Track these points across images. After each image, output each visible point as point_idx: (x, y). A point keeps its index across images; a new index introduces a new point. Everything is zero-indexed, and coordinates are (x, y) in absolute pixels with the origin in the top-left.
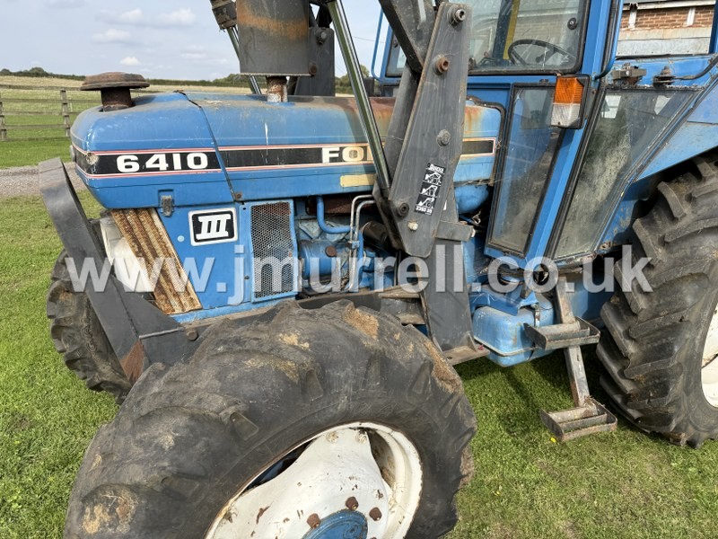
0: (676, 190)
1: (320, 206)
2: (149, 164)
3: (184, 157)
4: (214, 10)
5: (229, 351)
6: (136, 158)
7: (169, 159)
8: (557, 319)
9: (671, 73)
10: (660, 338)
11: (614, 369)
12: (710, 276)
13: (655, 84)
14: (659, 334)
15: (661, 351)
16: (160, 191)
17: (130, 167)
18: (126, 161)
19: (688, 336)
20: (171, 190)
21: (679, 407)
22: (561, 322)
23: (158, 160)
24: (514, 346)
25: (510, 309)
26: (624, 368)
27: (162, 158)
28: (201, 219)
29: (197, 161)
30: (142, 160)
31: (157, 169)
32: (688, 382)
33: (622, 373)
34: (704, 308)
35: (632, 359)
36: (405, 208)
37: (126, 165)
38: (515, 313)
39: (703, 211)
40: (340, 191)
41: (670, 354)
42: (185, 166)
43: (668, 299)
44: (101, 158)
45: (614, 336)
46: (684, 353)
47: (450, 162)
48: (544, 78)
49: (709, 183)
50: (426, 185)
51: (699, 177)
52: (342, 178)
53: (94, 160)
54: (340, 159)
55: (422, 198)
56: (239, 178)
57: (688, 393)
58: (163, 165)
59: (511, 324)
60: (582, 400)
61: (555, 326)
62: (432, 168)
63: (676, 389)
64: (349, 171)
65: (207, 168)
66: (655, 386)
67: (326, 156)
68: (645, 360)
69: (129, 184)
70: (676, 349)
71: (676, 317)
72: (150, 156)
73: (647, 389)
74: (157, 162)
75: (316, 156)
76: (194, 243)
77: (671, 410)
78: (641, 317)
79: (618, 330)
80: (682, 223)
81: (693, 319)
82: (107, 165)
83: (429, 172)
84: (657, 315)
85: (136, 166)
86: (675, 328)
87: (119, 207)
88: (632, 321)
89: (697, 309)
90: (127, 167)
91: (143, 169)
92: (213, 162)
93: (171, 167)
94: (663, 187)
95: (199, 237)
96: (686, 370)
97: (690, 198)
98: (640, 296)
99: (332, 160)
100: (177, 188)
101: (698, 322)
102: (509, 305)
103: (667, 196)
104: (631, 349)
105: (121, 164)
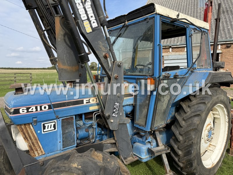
0: (185, 104)
1: (83, 116)
2: (30, 110)
3: (41, 107)
4: (50, 60)
5: (55, 172)
6: (26, 109)
7: (36, 108)
8: (158, 145)
9: (178, 74)
10: (187, 149)
11: (176, 159)
12: (198, 129)
13: (174, 77)
14: (187, 147)
15: (188, 153)
16: (33, 118)
17: (24, 111)
18: (22, 110)
19: (195, 147)
20: (37, 117)
21: (197, 170)
22: (159, 146)
24: (146, 155)
25: (143, 143)
26: (179, 159)
27: (34, 108)
28: (45, 125)
29: (45, 108)
30: (28, 109)
31: (33, 111)
32: (198, 162)
33: (179, 160)
34: (198, 139)
35: (181, 156)
36: (109, 116)
37: (23, 111)
38: (145, 144)
39: (193, 110)
40: (89, 111)
41: (191, 154)
42: (41, 109)
43: (188, 136)
44: (15, 110)
45: (175, 149)
46: (195, 153)
47: (121, 101)
48: (145, 77)
49: (193, 102)
50: (115, 109)
51: (190, 100)
52: (90, 108)
53: (12, 111)
54: (89, 102)
55: (114, 112)
56: (58, 111)
57: (199, 165)
58: (34, 110)
59: (144, 148)
60: (168, 171)
61: (157, 148)
62: (116, 104)
63: (195, 164)
64: (92, 105)
65: (48, 109)
66: (189, 164)
67: (85, 102)
68: (185, 156)
69: (24, 117)
70: (192, 152)
71: (190, 142)
72: (30, 108)
73: (187, 165)
74: (32, 109)
75: (82, 102)
76: (43, 133)
77: (195, 171)
78: (181, 143)
79: (175, 147)
80: (188, 114)
81: (195, 142)
82: (17, 111)
83: (115, 105)
84: (185, 142)
85: (26, 111)
86: (191, 146)
87: (19, 124)
88: (179, 144)
89: (196, 139)
90: (23, 112)
91: (28, 112)
92: (50, 107)
93: (37, 110)
94: (181, 103)
95: (45, 130)
96: (196, 158)
97: (189, 107)
98: (180, 136)
99: (87, 103)
100: (38, 116)
101: (197, 143)
102: (143, 142)
103: (183, 106)
104: (180, 153)
105: (21, 111)
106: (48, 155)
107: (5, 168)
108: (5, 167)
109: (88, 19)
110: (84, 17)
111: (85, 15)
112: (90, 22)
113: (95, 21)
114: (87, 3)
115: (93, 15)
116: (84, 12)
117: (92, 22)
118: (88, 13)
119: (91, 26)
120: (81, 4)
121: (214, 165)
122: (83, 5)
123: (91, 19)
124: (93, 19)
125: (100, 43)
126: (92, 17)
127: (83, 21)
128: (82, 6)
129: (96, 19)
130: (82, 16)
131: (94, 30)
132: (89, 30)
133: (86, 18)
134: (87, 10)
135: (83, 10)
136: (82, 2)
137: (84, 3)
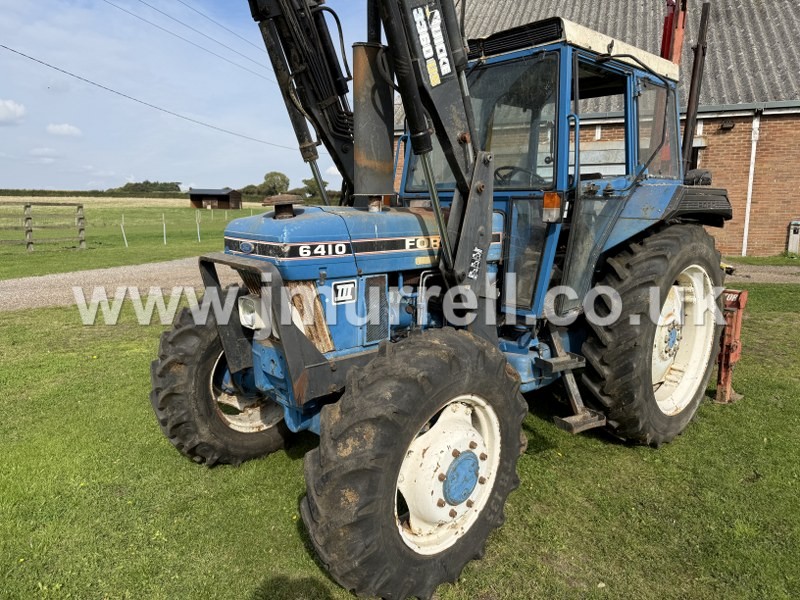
0: (619, 262)
1: (401, 278)
2: (316, 251)
3: (334, 246)
4: (301, 149)
6: (309, 247)
7: (326, 247)
8: (554, 354)
9: (612, 187)
10: (624, 360)
11: (596, 389)
13: (604, 195)
14: (623, 357)
15: (626, 370)
16: (320, 268)
17: (306, 253)
18: (304, 249)
19: (640, 356)
20: (325, 268)
21: (642, 411)
22: (557, 356)
23: (320, 249)
24: (529, 376)
25: (522, 349)
26: (603, 387)
27: (323, 247)
29: (341, 249)
30: (313, 248)
31: (319, 255)
32: (646, 392)
33: (602, 392)
34: (648, 337)
35: (607, 379)
36: (464, 275)
37: (304, 252)
38: (526, 353)
39: (638, 273)
40: (415, 267)
41: (632, 370)
42: (334, 253)
43: (625, 332)
44: (292, 247)
45: (593, 364)
46: (640, 368)
47: (486, 246)
48: (533, 193)
49: (638, 255)
50: (473, 261)
51: (632, 253)
52: (416, 259)
53: (287, 249)
54: (415, 247)
55: (471, 269)
56: (362, 259)
57: (647, 400)
58: (323, 252)
59: (525, 361)
60: (579, 409)
61: (554, 359)
63: (638, 396)
64: (420, 254)
65: (345, 254)
66: (626, 396)
67: (408, 245)
68: (616, 378)
69: (305, 264)
70: (635, 366)
71: (632, 343)
72: (317, 246)
73: (620, 400)
75: (401, 244)
77: (638, 414)
78: (609, 348)
79: (596, 359)
80: (626, 282)
81: (642, 345)
82: (294, 252)
83: (475, 252)
84: (619, 344)
85: (309, 253)
86: (631, 351)
87: (297, 279)
88: (604, 352)
89: (644, 337)
91: (312, 254)
92: (348, 249)
93: (327, 254)
94: (609, 260)
96: (643, 382)
97: (628, 266)
98: (607, 334)
99: (411, 247)
100: (329, 266)
101: (646, 346)
102: (520, 347)
103: (614, 266)
104: (606, 371)
105: (301, 251)
106: (340, 353)
107: (199, 410)
108: (197, 408)
109: (435, 56)
110: (427, 52)
111: (430, 47)
112: (438, 61)
113: (447, 60)
114: (434, 21)
115: (443, 47)
116: (429, 41)
117: (441, 63)
118: (436, 42)
119: (440, 72)
120: (424, 23)
121: (679, 411)
122: (428, 25)
123: (440, 56)
124: (443, 56)
125: (454, 109)
126: (441, 51)
127: (425, 60)
128: (426, 29)
129: (448, 57)
130: (424, 50)
131: (444, 79)
132: (435, 80)
133: (431, 54)
134: (434, 35)
135: (427, 35)
136: (426, 19)
137: (428, 21)
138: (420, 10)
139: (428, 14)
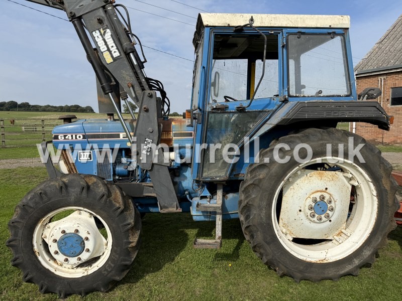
2: (67, 137)
3: (76, 136)
6: (63, 136)
7: (72, 136)
9: (243, 105)
10: (246, 212)
14: (245, 210)
18: (61, 136)
22: (216, 203)
23: (69, 136)
27: (70, 136)
29: (80, 137)
30: (65, 136)
31: (68, 139)
32: (266, 238)
37: (61, 138)
42: (76, 138)
44: (55, 136)
52: (128, 143)
53: (53, 136)
56: (92, 142)
57: (268, 243)
58: (70, 138)
60: (217, 236)
65: (83, 139)
66: (251, 237)
69: (61, 142)
72: (67, 135)
75: (118, 136)
77: (262, 251)
81: (255, 205)
82: (56, 138)
85: (63, 138)
89: (257, 200)
91: (65, 139)
92: (84, 137)
93: (72, 138)
99: (124, 137)
105: (59, 137)
109: (108, 50)
110: (103, 48)
111: (105, 47)
112: (110, 52)
113: (117, 50)
114: (106, 35)
116: (104, 44)
117: (113, 52)
118: (108, 43)
119: (112, 56)
120: (100, 37)
121: (325, 262)
122: (102, 37)
123: (111, 49)
124: (114, 49)
126: (112, 47)
127: (102, 53)
128: (101, 39)
129: (117, 49)
130: (101, 48)
133: (106, 49)
134: (107, 41)
135: (103, 42)
136: (101, 35)
137: (103, 35)
138: (97, 31)
139: (102, 32)
